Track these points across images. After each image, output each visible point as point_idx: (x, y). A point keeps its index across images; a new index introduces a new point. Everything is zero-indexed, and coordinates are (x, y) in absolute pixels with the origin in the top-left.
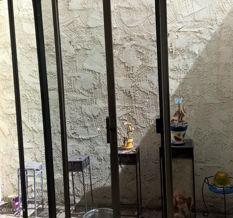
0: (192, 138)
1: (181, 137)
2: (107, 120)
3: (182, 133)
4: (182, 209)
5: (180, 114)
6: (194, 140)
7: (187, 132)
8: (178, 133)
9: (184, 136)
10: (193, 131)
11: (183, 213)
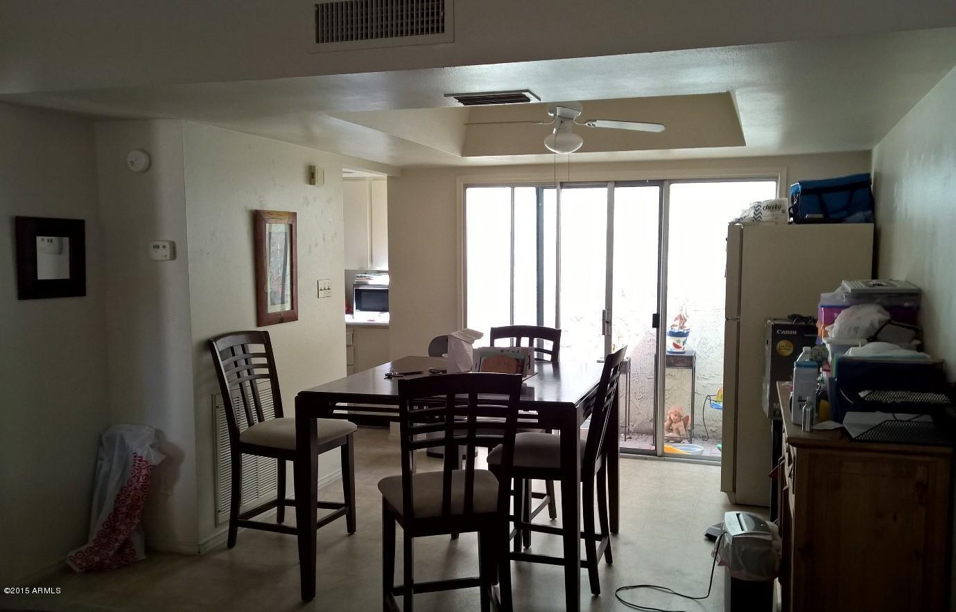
0: (695, 349)
1: (681, 344)
2: (604, 312)
3: (682, 339)
4: (677, 429)
5: (682, 319)
6: (697, 352)
7: (689, 339)
8: (677, 339)
9: (684, 343)
10: (697, 341)
11: (679, 432)
